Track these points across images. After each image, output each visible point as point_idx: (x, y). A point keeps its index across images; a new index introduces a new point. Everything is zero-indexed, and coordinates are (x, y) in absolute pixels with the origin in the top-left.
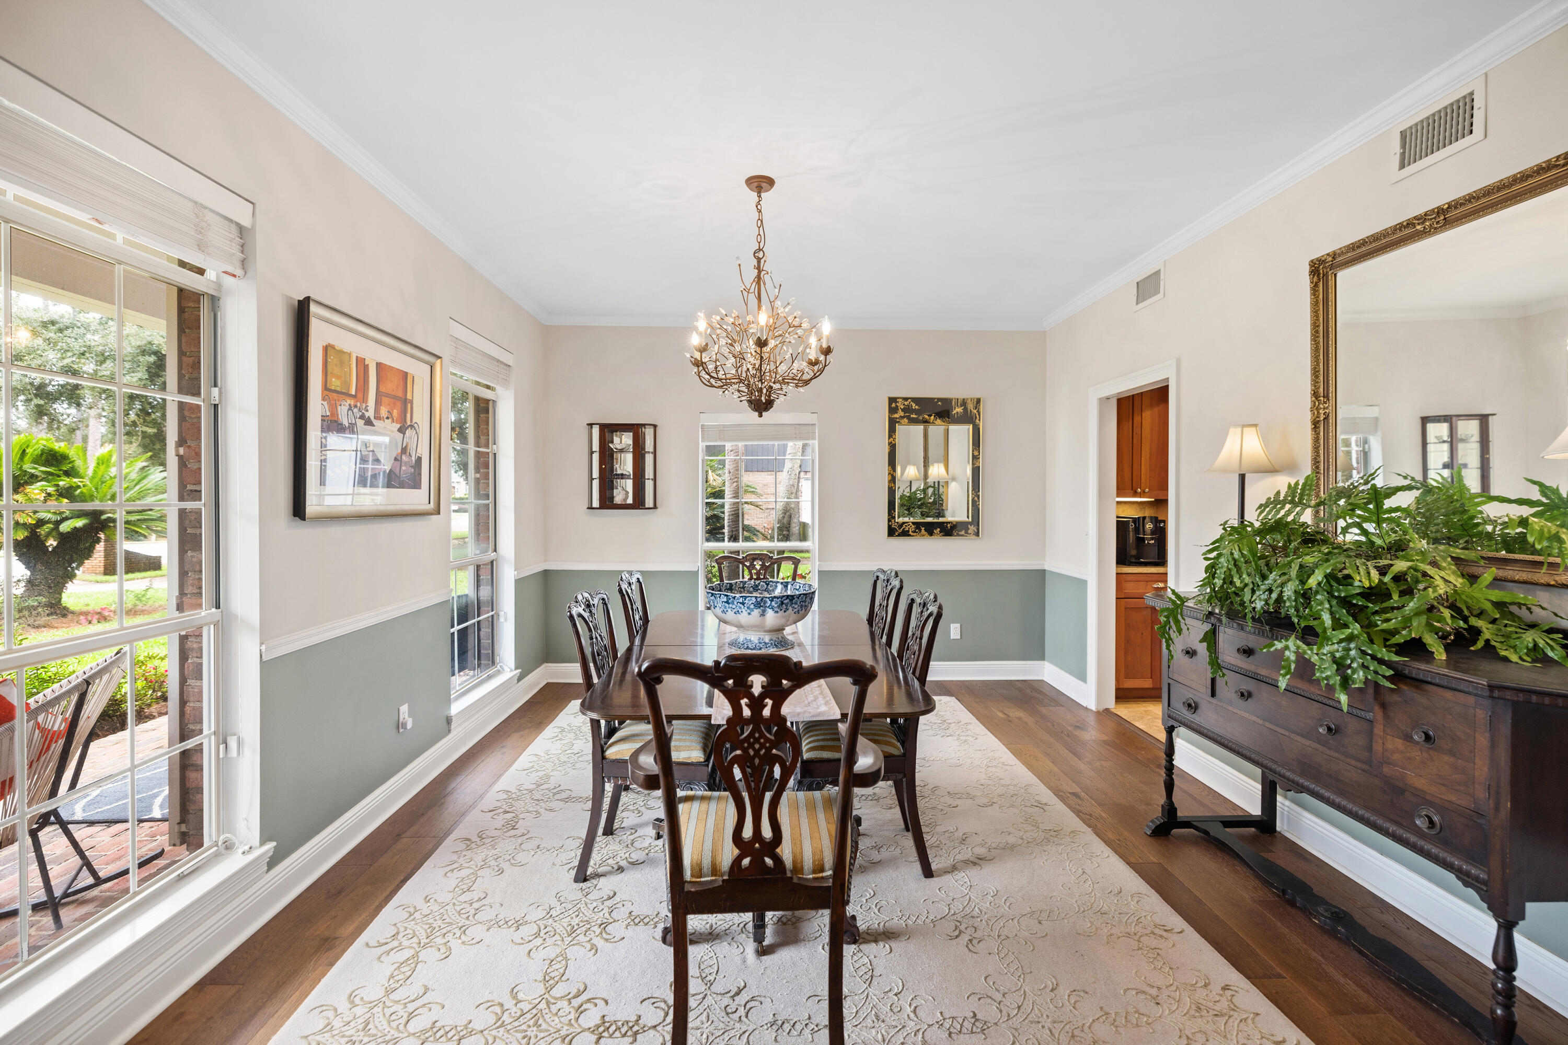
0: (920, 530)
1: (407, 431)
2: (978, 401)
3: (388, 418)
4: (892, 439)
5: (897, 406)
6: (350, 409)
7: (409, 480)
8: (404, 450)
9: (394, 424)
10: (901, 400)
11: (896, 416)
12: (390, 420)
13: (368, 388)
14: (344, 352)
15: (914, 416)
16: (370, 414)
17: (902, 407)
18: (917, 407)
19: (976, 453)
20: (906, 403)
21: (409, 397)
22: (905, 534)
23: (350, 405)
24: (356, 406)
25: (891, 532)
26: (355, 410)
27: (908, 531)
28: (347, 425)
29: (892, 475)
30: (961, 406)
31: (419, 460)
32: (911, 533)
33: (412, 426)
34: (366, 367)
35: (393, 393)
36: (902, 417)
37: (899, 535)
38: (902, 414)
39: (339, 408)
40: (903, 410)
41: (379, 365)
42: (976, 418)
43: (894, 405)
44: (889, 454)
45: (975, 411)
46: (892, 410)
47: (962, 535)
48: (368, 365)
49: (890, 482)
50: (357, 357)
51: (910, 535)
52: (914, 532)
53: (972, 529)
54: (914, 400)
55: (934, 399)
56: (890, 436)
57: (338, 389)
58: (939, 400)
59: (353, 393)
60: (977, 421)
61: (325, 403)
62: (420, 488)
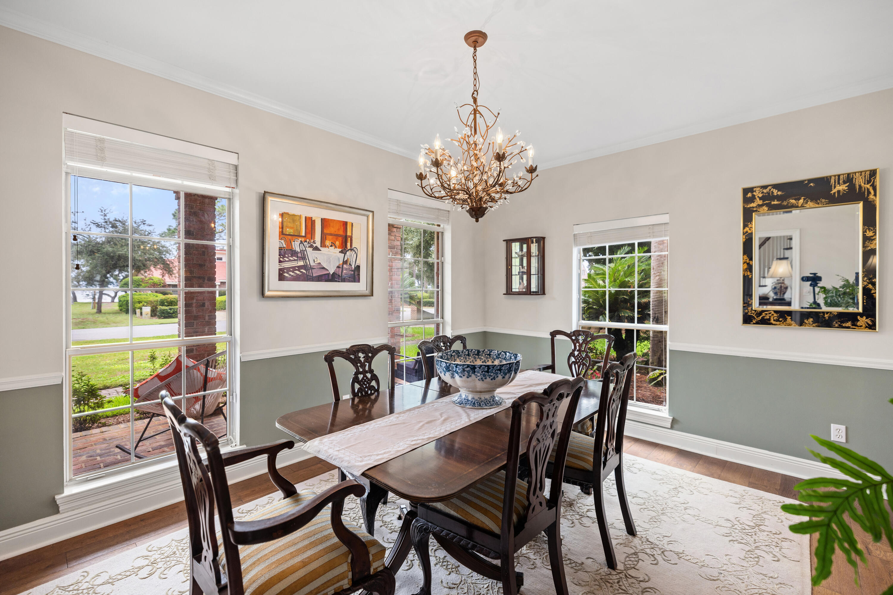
0: (785, 320)
1: (348, 253)
2: (873, 173)
3: (331, 246)
4: (747, 229)
5: (754, 196)
6: (301, 242)
7: (349, 278)
8: (345, 262)
9: (337, 249)
10: (759, 189)
11: (752, 205)
12: (333, 247)
13: (315, 232)
14: (295, 215)
15: (776, 202)
16: (318, 244)
17: (760, 195)
18: (779, 193)
19: (869, 234)
20: (765, 191)
21: (349, 234)
22: (765, 322)
23: (301, 241)
24: (306, 241)
25: (747, 319)
26: (305, 244)
27: (769, 319)
28: (299, 251)
29: (748, 264)
30: (845, 182)
31: (358, 268)
32: (772, 321)
33: (351, 250)
34: (313, 222)
35: (336, 233)
36: (760, 206)
37: (757, 323)
38: (760, 202)
39: (293, 243)
40: (760, 199)
41: (323, 220)
42: (869, 193)
43: (749, 195)
44: (744, 244)
45: (868, 186)
46: (747, 200)
47: (848, 328)
48: (314, 220)
49: (745, 270)
50: (306, 217)
51: (771, 324)
52: (778, 320)
53: (863, 321)
54: (775, 186)
55: (802, 182)
56: (745, 226)
57: (292, 234)
58: (810, 181)
59: (303, 234)
60: (871, 197)
61: (282, 241)
62: (359, 281)
